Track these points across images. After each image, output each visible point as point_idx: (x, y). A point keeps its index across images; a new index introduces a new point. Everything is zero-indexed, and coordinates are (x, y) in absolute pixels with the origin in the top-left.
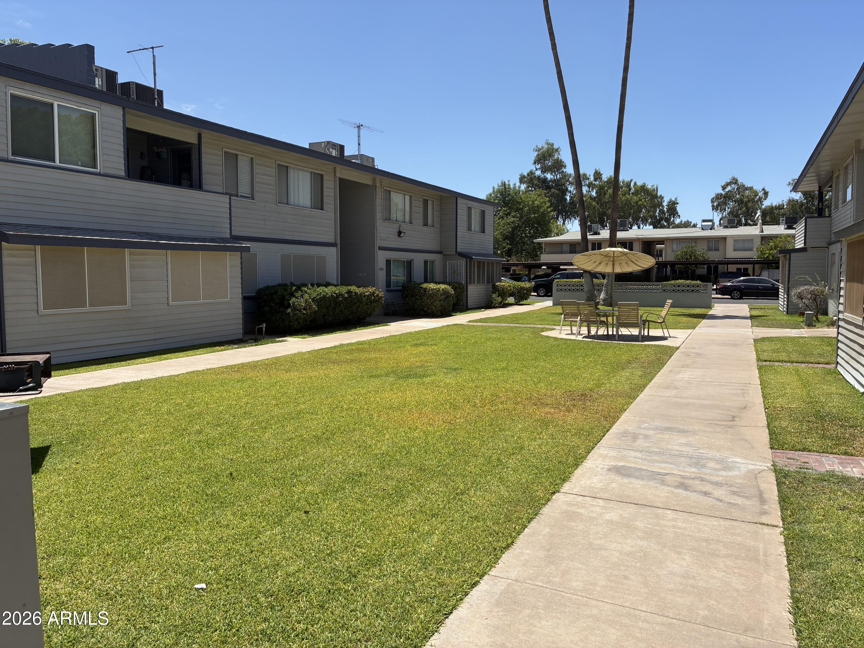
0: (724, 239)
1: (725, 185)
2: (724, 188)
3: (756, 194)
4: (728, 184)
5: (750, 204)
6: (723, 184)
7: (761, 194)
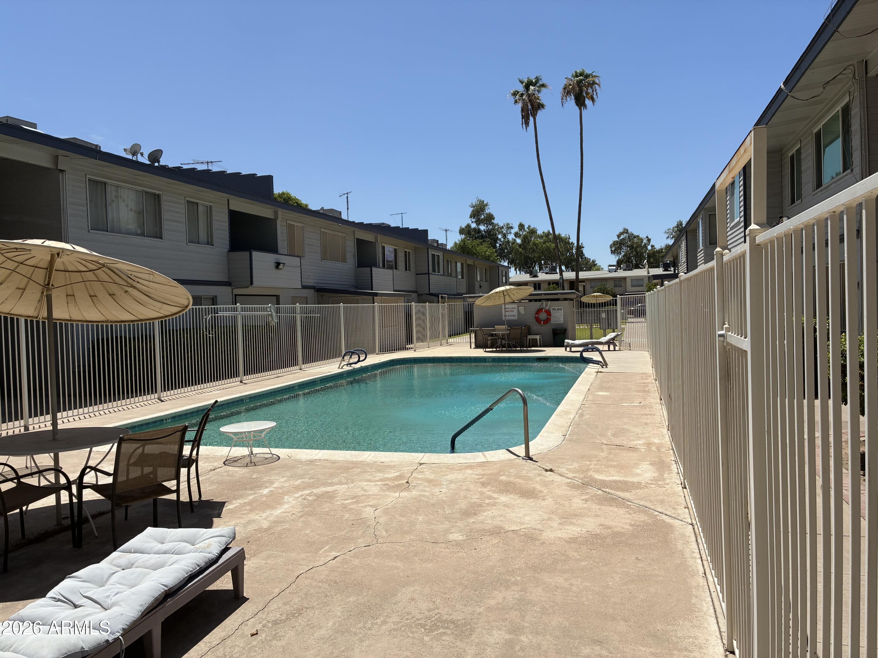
0: (625, 278)
1: (619, 235)
2: (619, 236)
3: (642, 240)
4: (621, 234)
5: (638, 249)
6: (618, 233)
7: (645, 241)
